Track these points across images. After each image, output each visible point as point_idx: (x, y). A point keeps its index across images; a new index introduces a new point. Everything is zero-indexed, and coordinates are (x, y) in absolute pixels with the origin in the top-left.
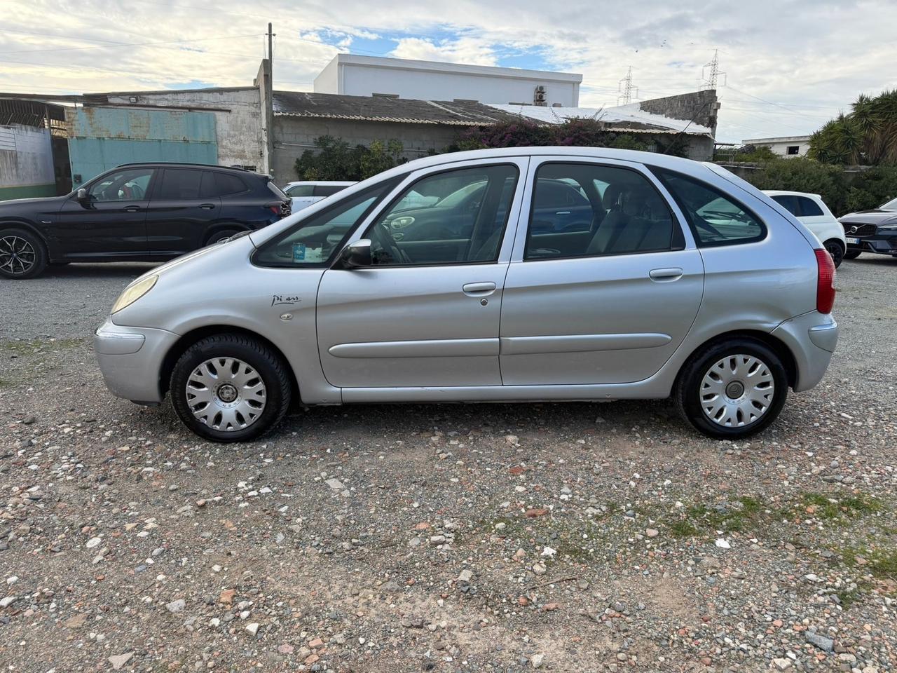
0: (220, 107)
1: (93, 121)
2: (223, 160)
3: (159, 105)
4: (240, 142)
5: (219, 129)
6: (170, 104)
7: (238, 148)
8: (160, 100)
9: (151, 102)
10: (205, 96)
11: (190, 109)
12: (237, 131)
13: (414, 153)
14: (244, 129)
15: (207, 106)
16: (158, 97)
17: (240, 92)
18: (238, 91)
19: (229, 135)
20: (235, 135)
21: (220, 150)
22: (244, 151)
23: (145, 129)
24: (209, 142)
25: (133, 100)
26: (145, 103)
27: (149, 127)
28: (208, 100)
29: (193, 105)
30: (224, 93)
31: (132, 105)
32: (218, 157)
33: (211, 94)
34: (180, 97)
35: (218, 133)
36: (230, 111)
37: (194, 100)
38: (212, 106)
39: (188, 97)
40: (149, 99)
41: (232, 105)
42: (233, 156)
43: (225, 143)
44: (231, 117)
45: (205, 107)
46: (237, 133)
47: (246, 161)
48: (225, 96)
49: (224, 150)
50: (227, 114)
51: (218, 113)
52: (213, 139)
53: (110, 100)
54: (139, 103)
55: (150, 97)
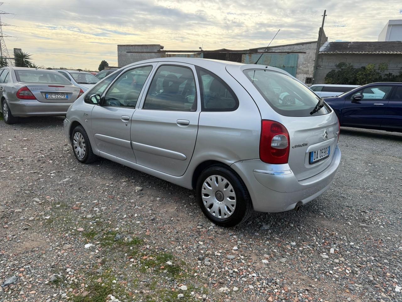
0: (301, 51)
1: (251, 59)
2: (298, 75)
3: (276, 52)
4: (307, 66)
5: (299, 61)
6: (281, 51)
7: (306, 69)
8: (277, 49)
9: (273, 51)
10: (296, 47)
11: (288, 53)
12: (307, 61)
13: (398, 70)
14: (310, 61)
15: (296, 51)
16: (276, 48)
17: (312, 44)
18: (311, 43)
19: (303, 64)
20: (306, 63)
21: (298, 70)
22: (308, 71)
23: (269, 62)
24: (293, 67)
25: (267, 50)
26: (271, 51)
27: (270, 61)
28: (297, 48)
29: (290, 51)
30: (304, 45)
31: (266, 52)
32: (296, 74)
33: (298, 46)
34: (285, 47)
35: (298, 63)
36: (305, 53)
37: (290, 49)
38: (298, 51)
39: (288, 47)
40: (273, 49)
41: (307, 50)
42: (303, 73)
43: (301, 67)
44: (305, 55)
45: (294, 51)
46: (307, 62)
47: (309, 75)
48: (304, 46)
49: (299, 70)
50: (304, 54)
51: (300, 54)
52: (296, 65)
53: (258, 51)
54: (269, 51)
55: (273, 48)
